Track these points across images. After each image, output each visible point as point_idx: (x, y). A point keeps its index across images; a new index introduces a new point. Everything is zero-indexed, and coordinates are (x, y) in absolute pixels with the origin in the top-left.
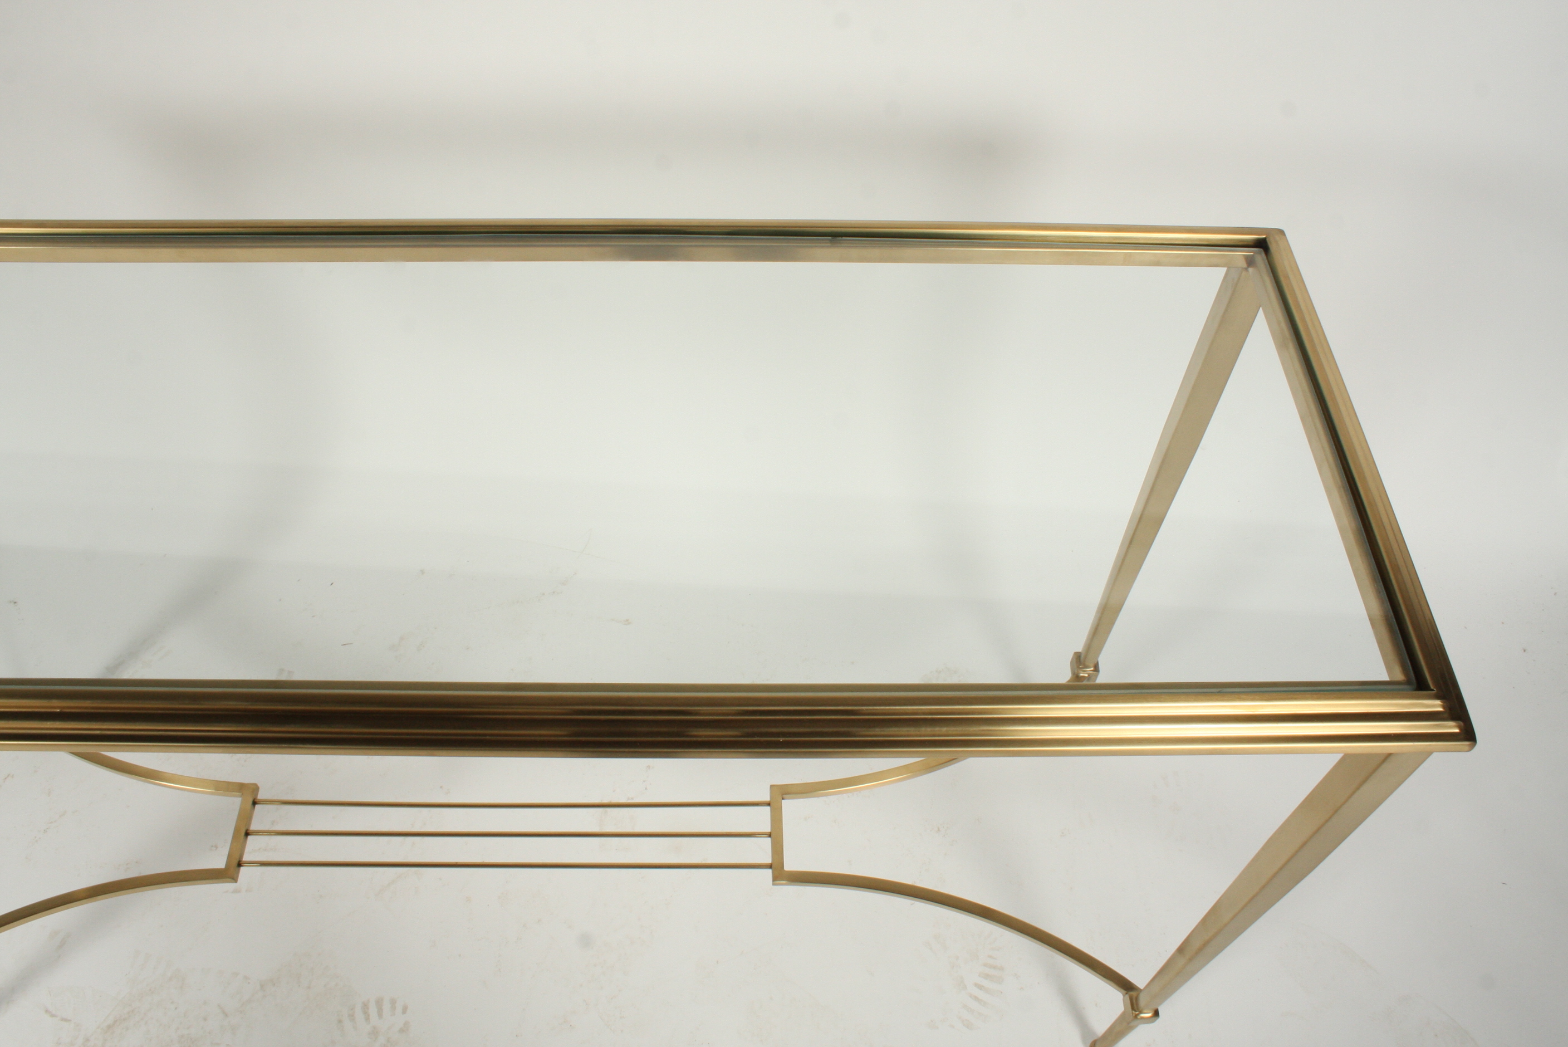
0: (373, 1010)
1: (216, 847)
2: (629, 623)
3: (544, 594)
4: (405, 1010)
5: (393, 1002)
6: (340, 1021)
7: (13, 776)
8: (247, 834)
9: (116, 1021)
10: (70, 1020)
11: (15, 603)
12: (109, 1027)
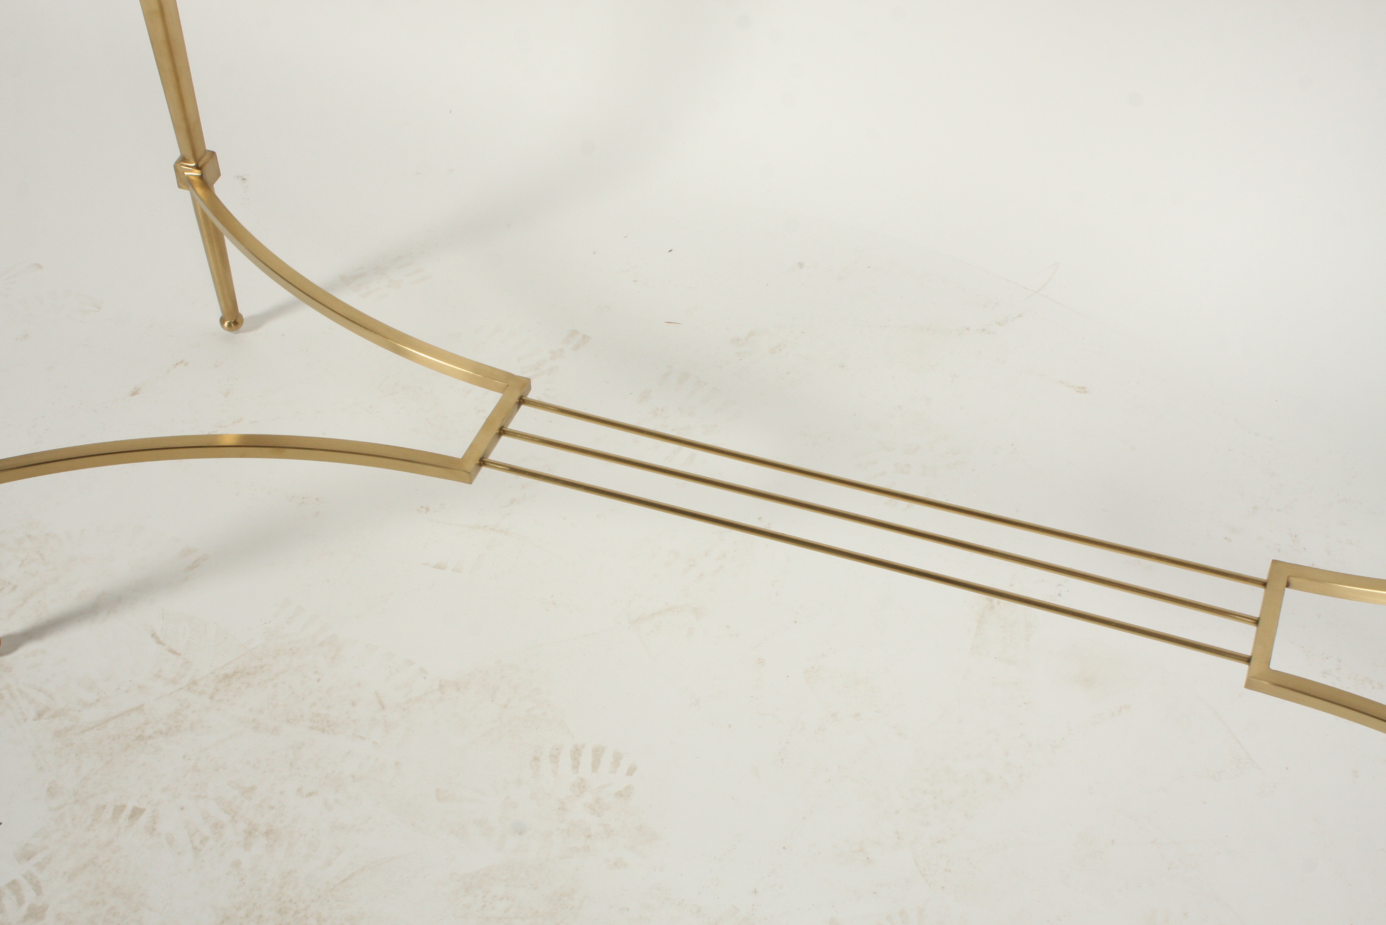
0: (586, 759)
1: (427, 510)
2: (1085, 392)
3: (968, 329)
4: (631, 771)
5: (617, 758)
6: (536, 759)
7: (186, 364)
8: (502, 432)
9: (238, 672)
10: (180, 654)
11: (244, 179)
12: (226, 676)
